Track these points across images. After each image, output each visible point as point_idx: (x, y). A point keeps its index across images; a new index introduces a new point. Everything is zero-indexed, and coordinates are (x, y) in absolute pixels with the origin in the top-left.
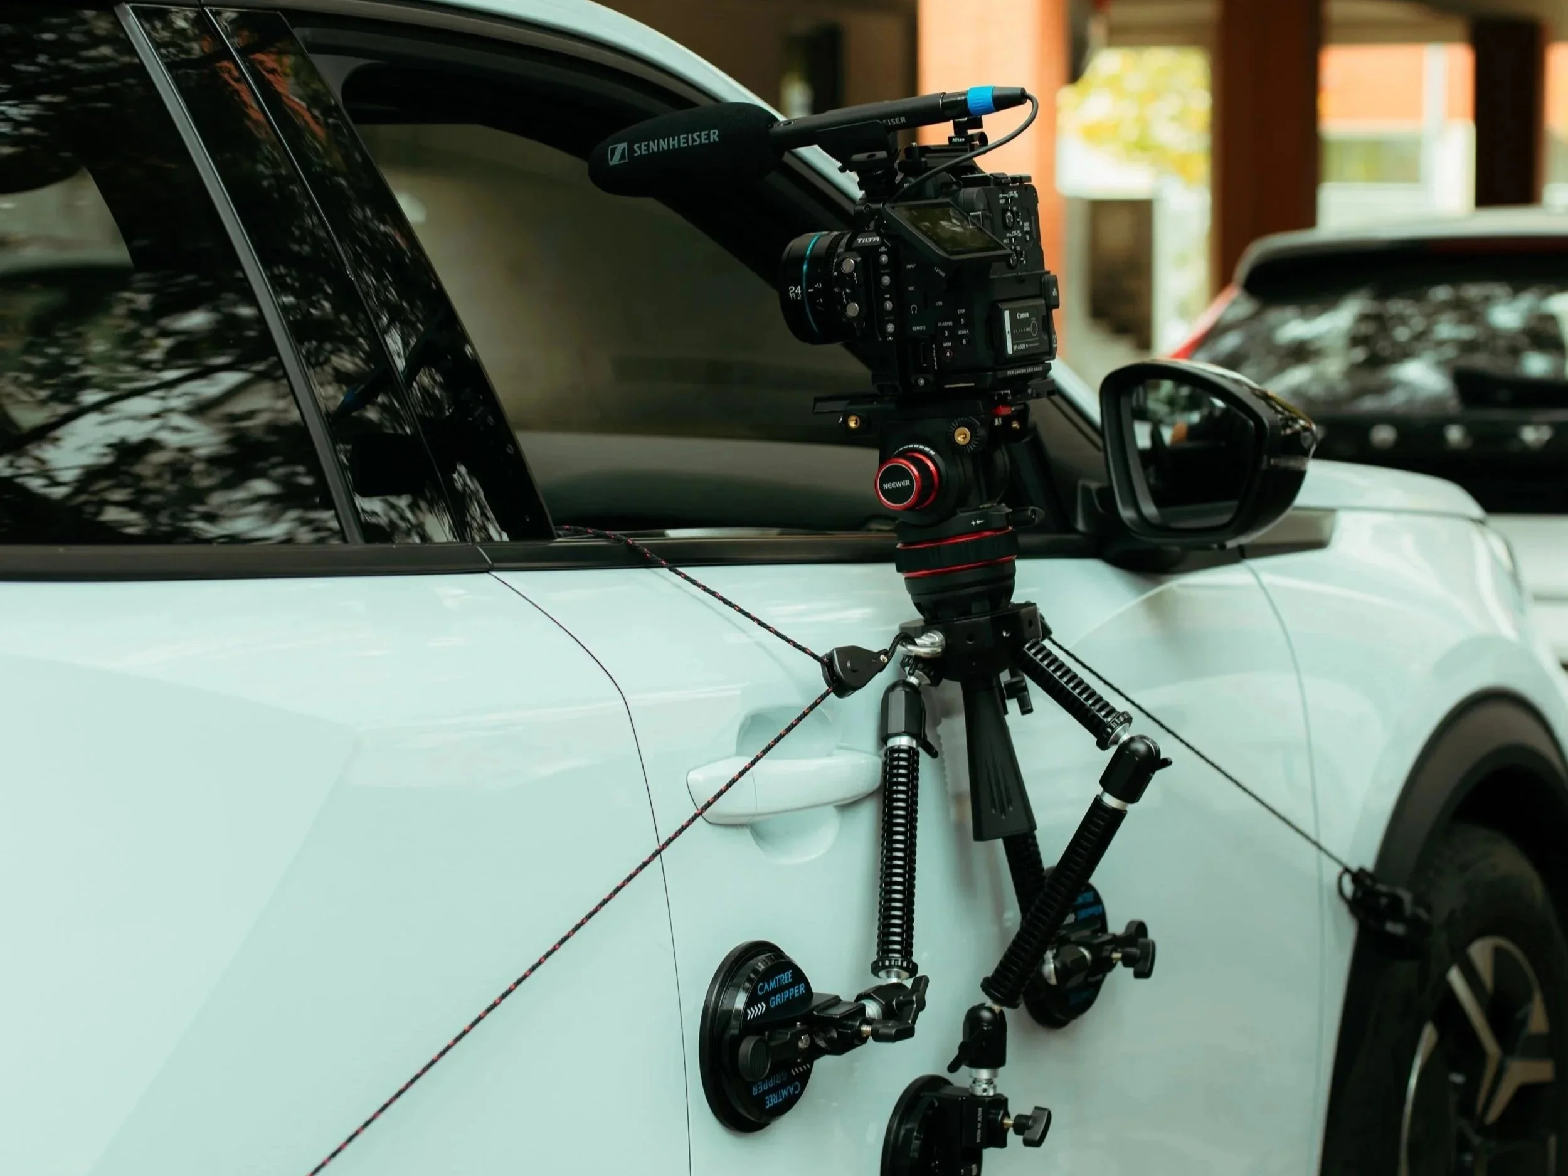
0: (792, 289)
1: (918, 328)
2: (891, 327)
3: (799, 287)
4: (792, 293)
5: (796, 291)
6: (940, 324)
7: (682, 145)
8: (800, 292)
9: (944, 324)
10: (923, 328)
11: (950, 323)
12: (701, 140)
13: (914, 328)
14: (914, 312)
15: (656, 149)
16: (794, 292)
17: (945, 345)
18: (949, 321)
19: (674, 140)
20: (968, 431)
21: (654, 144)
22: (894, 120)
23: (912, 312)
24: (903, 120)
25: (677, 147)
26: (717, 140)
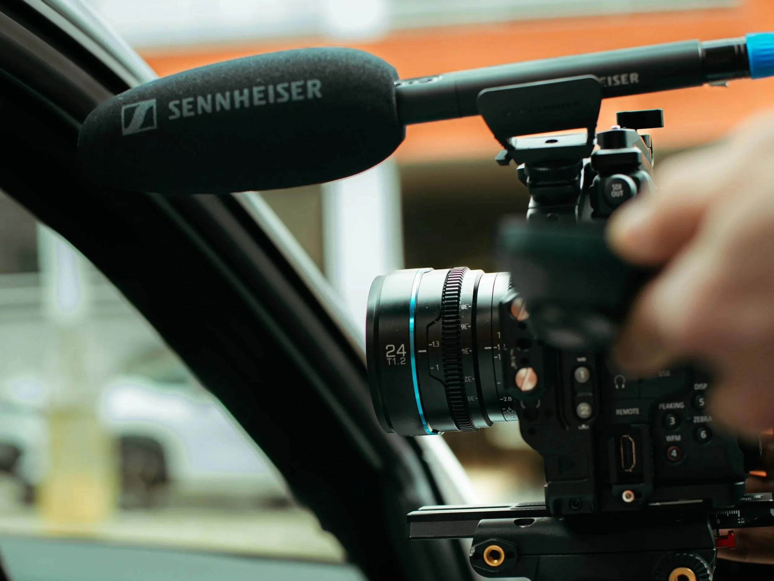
0: (391, 348)
1: (626, 412)
2: (584, 410)
3: (403, 346)
4: (389, 354)
5: (398, 353)
6: (663, 406)
7: (256, 102)
8: (404, 353)
9: (670, 406)
10: (636, 411)
11: (679, 405)
12: (290, 95)
13: (619, 412)
14: (620, 386)
15: (209, 108)
16: (394, 353)
17: (669, 438)
18: (678, 401)
19: (241, 94)
20: (690, 570)
21: (206, 99)
22: (620, 79)
23: (617, 387)
24: (634, 77)
25: (247, 104)
26: (319, 95)
